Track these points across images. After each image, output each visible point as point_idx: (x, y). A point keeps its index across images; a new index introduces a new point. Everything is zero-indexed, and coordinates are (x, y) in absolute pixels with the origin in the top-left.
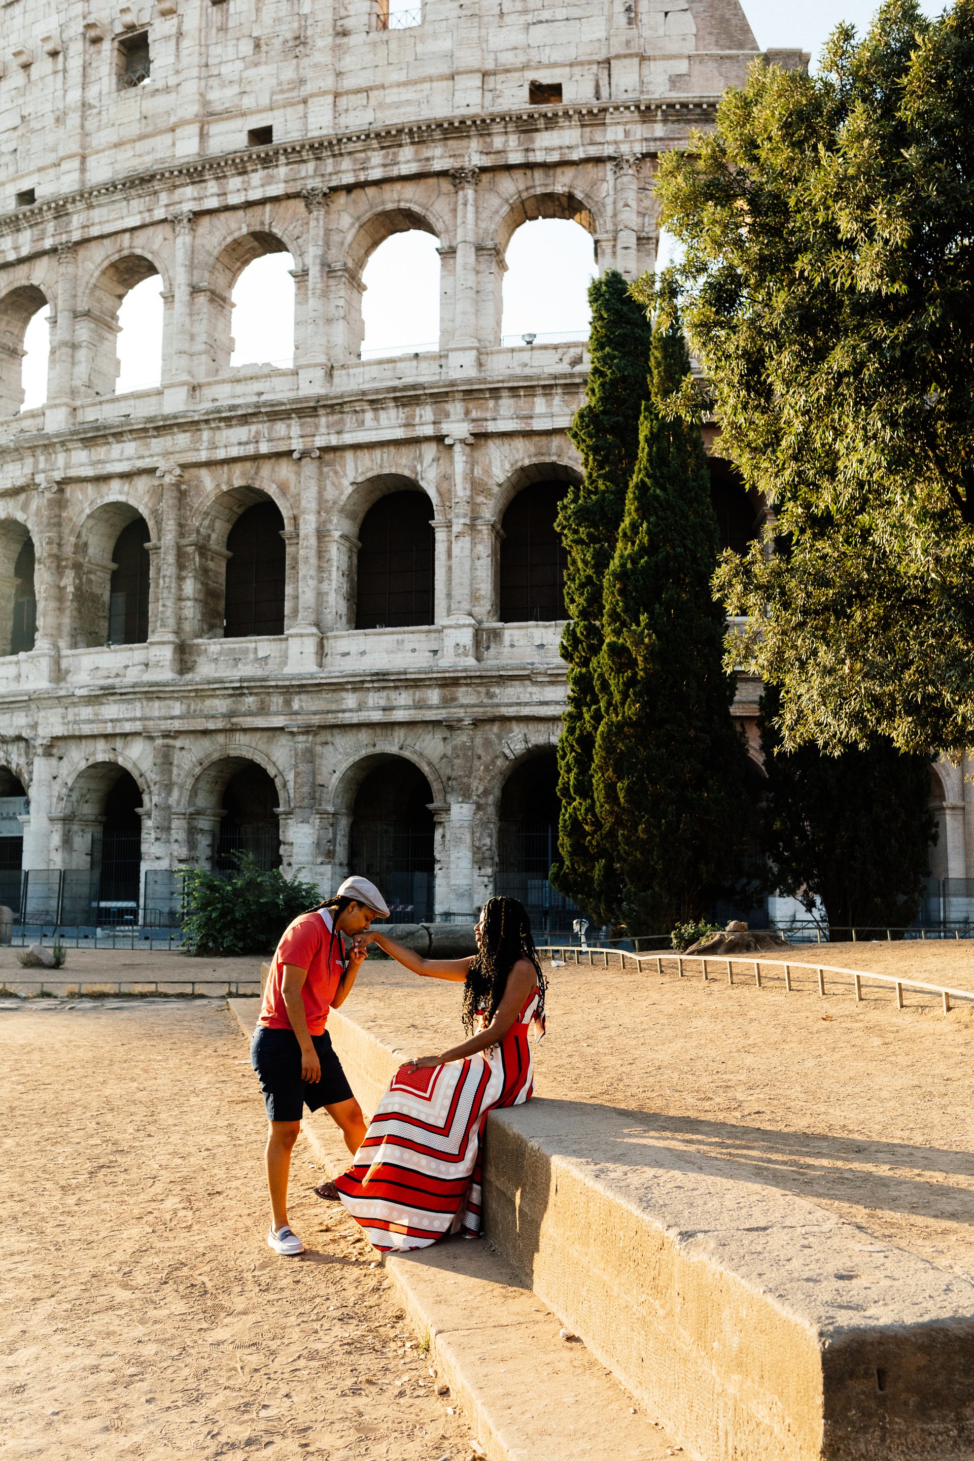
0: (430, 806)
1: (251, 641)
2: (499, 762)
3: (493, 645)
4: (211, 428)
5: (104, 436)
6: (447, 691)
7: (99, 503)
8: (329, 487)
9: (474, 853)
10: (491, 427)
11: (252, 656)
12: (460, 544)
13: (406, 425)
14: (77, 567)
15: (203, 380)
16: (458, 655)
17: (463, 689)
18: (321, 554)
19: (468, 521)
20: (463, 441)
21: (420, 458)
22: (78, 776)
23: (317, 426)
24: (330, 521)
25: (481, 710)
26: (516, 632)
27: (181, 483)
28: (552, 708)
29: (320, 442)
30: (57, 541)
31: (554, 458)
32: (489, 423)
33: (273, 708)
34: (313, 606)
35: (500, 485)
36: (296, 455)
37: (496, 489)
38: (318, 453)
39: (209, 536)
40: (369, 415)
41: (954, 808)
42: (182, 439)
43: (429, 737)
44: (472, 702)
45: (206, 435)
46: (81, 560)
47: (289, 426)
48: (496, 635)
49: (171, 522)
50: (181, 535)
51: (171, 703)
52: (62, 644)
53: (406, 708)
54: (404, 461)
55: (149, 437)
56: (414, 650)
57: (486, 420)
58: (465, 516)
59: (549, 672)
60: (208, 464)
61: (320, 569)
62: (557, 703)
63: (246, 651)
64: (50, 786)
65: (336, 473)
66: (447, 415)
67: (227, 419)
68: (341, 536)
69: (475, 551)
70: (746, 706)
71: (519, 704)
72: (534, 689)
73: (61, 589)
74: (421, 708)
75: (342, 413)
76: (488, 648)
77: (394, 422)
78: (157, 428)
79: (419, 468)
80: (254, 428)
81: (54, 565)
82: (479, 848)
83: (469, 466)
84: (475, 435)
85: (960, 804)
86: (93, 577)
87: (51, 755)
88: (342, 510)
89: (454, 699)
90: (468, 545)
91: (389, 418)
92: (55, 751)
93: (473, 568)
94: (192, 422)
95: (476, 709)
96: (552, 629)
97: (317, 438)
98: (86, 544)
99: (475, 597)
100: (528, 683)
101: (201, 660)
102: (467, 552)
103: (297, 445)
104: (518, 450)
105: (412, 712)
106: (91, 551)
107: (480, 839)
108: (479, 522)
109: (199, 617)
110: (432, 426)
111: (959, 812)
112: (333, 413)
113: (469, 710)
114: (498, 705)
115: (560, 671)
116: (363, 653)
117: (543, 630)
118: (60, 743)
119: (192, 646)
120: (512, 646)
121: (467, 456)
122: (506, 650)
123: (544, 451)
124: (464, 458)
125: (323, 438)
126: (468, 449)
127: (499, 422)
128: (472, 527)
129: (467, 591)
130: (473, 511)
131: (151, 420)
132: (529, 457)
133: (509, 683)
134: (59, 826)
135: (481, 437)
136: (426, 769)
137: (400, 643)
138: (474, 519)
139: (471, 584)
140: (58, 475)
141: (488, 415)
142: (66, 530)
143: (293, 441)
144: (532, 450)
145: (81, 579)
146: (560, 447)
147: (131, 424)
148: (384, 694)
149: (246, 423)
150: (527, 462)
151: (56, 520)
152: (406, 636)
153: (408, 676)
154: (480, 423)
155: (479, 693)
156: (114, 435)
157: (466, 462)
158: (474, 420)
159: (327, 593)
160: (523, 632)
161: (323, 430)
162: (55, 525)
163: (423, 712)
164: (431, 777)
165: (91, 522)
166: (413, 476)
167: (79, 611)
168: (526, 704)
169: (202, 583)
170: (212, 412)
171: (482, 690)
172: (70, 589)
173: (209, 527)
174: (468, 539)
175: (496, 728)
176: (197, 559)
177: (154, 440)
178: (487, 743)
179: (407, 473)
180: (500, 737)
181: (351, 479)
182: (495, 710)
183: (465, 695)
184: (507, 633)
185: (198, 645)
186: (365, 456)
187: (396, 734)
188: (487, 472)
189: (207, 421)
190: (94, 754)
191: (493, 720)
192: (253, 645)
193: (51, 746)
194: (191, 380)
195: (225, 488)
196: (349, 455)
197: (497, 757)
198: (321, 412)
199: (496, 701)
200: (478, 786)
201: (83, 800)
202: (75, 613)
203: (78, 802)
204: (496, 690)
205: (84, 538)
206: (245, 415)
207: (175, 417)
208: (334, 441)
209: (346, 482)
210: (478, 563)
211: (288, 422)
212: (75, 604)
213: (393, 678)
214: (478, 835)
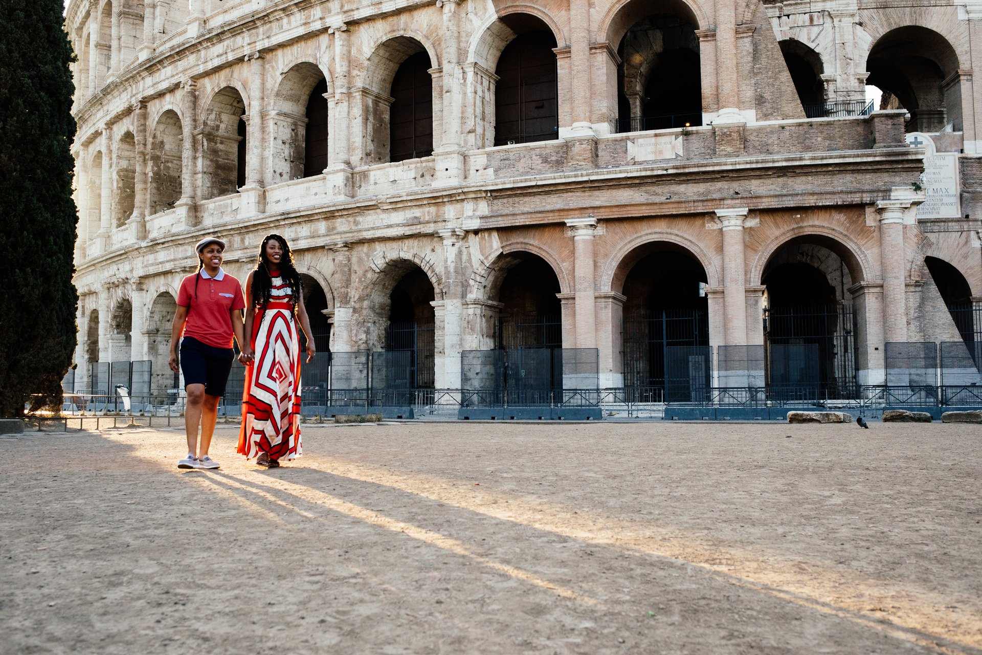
0: (324, 311)
1: (228, 199)
2: (369, 275)
3: (363, 185)
4: (205, 48)
5: (154, 65)
6: (330, 222)
7: (161, 112)
8: (269, 79)
9: (352, 346)
10: (357, 15)
11: (229, 209)
12: (338, 108)
13: (305, 24)
14: (156, 159)
15: (208, 15)
16: (335, 194)
17: (339, 220)
18: (263, 129)
19: (344, 90)
20: (338, 29)
21: (318, 48)
22: (154, 303)
23: (258, 35)
24: (269, 104)
25: (350, 235)
26: (378, 172)
27: (195, 90)
28: (395, 229)
29: (259, 46)
30: (143, 142)
31: (401, 33)
32: (355, 12)
33: (236, 246)
34: (258, 168)
35: (369, 59)
36: (246, 59)
37: (366, 63)
38: (257, 55)
39: (218, 126)
40: (285, 20)
41: (714, 293)
42: (191, 59)
43: (324, 259)
44: (345, 230)
45: (203, 53)
46: (159, 153)
47: (243, 38)
48: (365, 175)
49: (188, 119)
50: (195, 128)
51: (186, 247)
52: (147, 212)
53: (306, 238)
54: (310, 52)
55: (175, 61)
56: (316, 194)
57: (352, 10)
58: (342, 87)
59: (388, 201)
60: (207, 74)
61: (263, 140)
62: (398, 225)
63: (226, 206)
64: (142, 311)
65: (273, 67)
66: (330, 11)
67: (209, 40)
68: (278, 114)
69: (351, 113)
70: (533, 216)
71: (373, 228)
72: (384, 216)
73: (145, 174)
74: (313, 237)
75: (270, 22)
76: (360, 186)
77: (299, 23)
78: (177, 53)
79: (318, 55)
80: (226, 43)
81: (141, 159)
82: (356, 342)
83: (345, 48)
84: (348, 23)
85: (720, 289)
86: (170, 165)
87: (142, 290)
88: (277, 95)
89: (334, 228)
90: (346, 109)
91: (296, 21)
92: (144, 287)
93: (349, 127)
94: (193, 45)
95: (348, 235)
96: (401, 168)
97: (257, 44)
98: (162, 143)
99: (350, 149)
100: (378, 211)
101: (206, 215)
102: (345, 115)
103: (247, 51)
104: (378, 30)
105: (309, 240)
106: (167, 147)
107: (356, 335)
108: (353, 90)
109: (209, 184)
110: (319, 22)
111: (718, 296)
112: (265, 23)
113: (343, 236)
114: (360, 231)
115: (395, 200)
116: (287, 200)
117: (395, 169)
118: (147, 281)
119: (201, 205)
120: (376, 183)
121: (344, 41)
122: (371, 187)
123: (395, 28)
124: (341, 43)
125: (261, 42)
126: (344, 35)
127: (361, 10)
128: (349, 95)
129: (343, 144)
130: (349, 82)
131: (172, 48)
132: (386, 34)
133: (367, 212)
134: (146, 338)
135: (351, 25)
136: (323, 284)
137: (308, 189)
138: (349, 88)
139: (348, 140)
140: (140, 97)
141: (354, 7)
142: (148, 134)
143: (245, 48)
144: (388, 29)
145: (159, 167)
146: (406, 23)
147: (164, 54)
148: (293, 228)
149: (221, 41)
150: (384, 39)
151: (142, 128)
152: (311, 183)
153: (302, 214)
154: (349, 14)
155: (349, 222)
156: (159, 62)
157: (343, 45)
158: (345, 12)
159: (268, 158)
160: (381, 172)
161: (261, 37)
162: (141, 131)
163: (316, 240)
164: (326, 290)
165: (162, 127)
166: (314, 62)
167: (158, 189)
168: (378, 228)
169: (211, 160)
170: (200, 36)
171: (351, 219)
172: (151, 174)
173: (216, 119)
174: (346, 104)
175: (365, 248)
176: (205, 143)
177: (179, 63)
178: (360, 260)
179: (311, 60)
180: (368, 256)
181: (281, 71)
182: (359, 234)
183: (341, 224)
184: (372, 173)
185: (203, 205)
186: (288, 51)
187: (306, 258)
188: (360, 51)
189: (200, 43)
190: (159, 287)
191: (362, 242)
192: (229, 201)
193: (140, 283)
194: (201, 16)
195: (217, 90)
196: (280, 52)
197: (366, 271)
198: (259, 23)
199: (360, 227)
200: (354, 294)
201: (165, 318)
202: (154, 191)
203: (161, 321)
204: (360, 219)
205: (159, 139)
206: (218, 35)
207: (184, 44)
208: (267, 44)
209: (278, 73)
210: (354, 122)
211: (242, 35)
212: (154, 185)
213: (293, 216)
214: (354, 332)
